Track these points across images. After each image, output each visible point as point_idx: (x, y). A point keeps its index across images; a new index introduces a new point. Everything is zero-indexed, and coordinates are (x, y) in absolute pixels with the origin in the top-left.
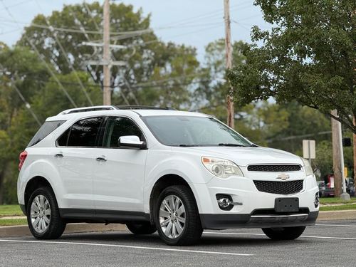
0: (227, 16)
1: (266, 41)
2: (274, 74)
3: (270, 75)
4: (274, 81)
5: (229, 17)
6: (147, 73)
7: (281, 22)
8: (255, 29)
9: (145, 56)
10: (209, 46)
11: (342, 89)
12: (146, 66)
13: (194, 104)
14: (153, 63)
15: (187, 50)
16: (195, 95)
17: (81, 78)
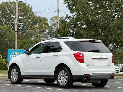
0: (58, 9)
1: (70, 19)
2: (72, 30)
3: (71, 30)
4: (72, 33)
5: (59, 9)
6: (31, 26)
7: (75, 13)
8: (67, 15)
9: (30, 20)
10: (52, 18)
11: (94, 36)
12: (30, 24)
13: (46, 38)
14: (32, 23)
15: (44, 19)
16: (47, 35)
17: (7, 28)
